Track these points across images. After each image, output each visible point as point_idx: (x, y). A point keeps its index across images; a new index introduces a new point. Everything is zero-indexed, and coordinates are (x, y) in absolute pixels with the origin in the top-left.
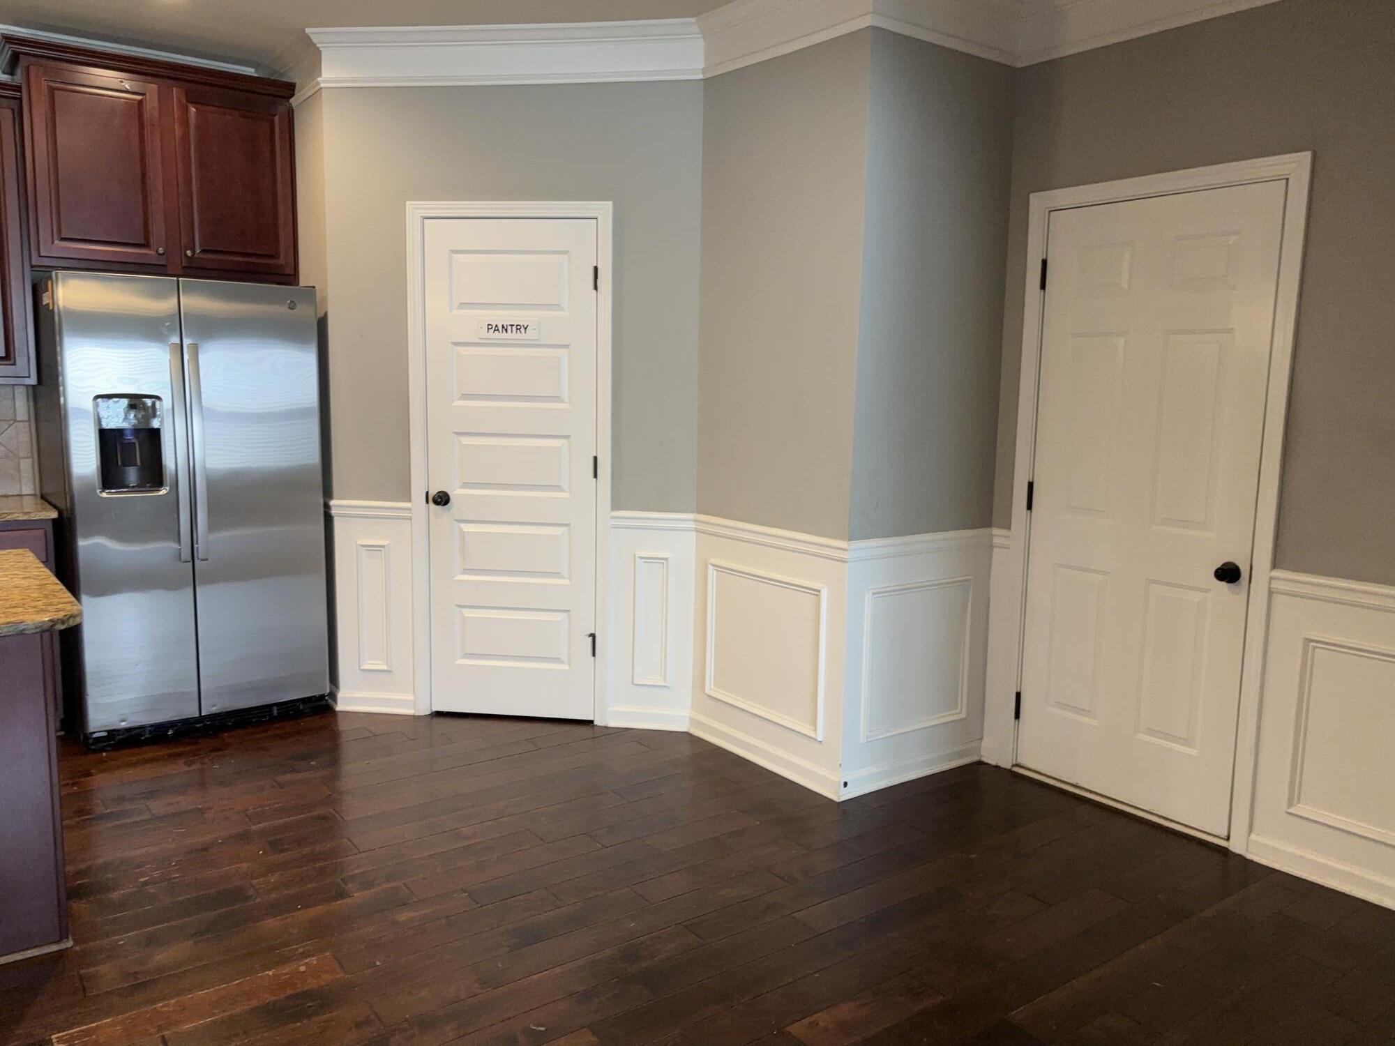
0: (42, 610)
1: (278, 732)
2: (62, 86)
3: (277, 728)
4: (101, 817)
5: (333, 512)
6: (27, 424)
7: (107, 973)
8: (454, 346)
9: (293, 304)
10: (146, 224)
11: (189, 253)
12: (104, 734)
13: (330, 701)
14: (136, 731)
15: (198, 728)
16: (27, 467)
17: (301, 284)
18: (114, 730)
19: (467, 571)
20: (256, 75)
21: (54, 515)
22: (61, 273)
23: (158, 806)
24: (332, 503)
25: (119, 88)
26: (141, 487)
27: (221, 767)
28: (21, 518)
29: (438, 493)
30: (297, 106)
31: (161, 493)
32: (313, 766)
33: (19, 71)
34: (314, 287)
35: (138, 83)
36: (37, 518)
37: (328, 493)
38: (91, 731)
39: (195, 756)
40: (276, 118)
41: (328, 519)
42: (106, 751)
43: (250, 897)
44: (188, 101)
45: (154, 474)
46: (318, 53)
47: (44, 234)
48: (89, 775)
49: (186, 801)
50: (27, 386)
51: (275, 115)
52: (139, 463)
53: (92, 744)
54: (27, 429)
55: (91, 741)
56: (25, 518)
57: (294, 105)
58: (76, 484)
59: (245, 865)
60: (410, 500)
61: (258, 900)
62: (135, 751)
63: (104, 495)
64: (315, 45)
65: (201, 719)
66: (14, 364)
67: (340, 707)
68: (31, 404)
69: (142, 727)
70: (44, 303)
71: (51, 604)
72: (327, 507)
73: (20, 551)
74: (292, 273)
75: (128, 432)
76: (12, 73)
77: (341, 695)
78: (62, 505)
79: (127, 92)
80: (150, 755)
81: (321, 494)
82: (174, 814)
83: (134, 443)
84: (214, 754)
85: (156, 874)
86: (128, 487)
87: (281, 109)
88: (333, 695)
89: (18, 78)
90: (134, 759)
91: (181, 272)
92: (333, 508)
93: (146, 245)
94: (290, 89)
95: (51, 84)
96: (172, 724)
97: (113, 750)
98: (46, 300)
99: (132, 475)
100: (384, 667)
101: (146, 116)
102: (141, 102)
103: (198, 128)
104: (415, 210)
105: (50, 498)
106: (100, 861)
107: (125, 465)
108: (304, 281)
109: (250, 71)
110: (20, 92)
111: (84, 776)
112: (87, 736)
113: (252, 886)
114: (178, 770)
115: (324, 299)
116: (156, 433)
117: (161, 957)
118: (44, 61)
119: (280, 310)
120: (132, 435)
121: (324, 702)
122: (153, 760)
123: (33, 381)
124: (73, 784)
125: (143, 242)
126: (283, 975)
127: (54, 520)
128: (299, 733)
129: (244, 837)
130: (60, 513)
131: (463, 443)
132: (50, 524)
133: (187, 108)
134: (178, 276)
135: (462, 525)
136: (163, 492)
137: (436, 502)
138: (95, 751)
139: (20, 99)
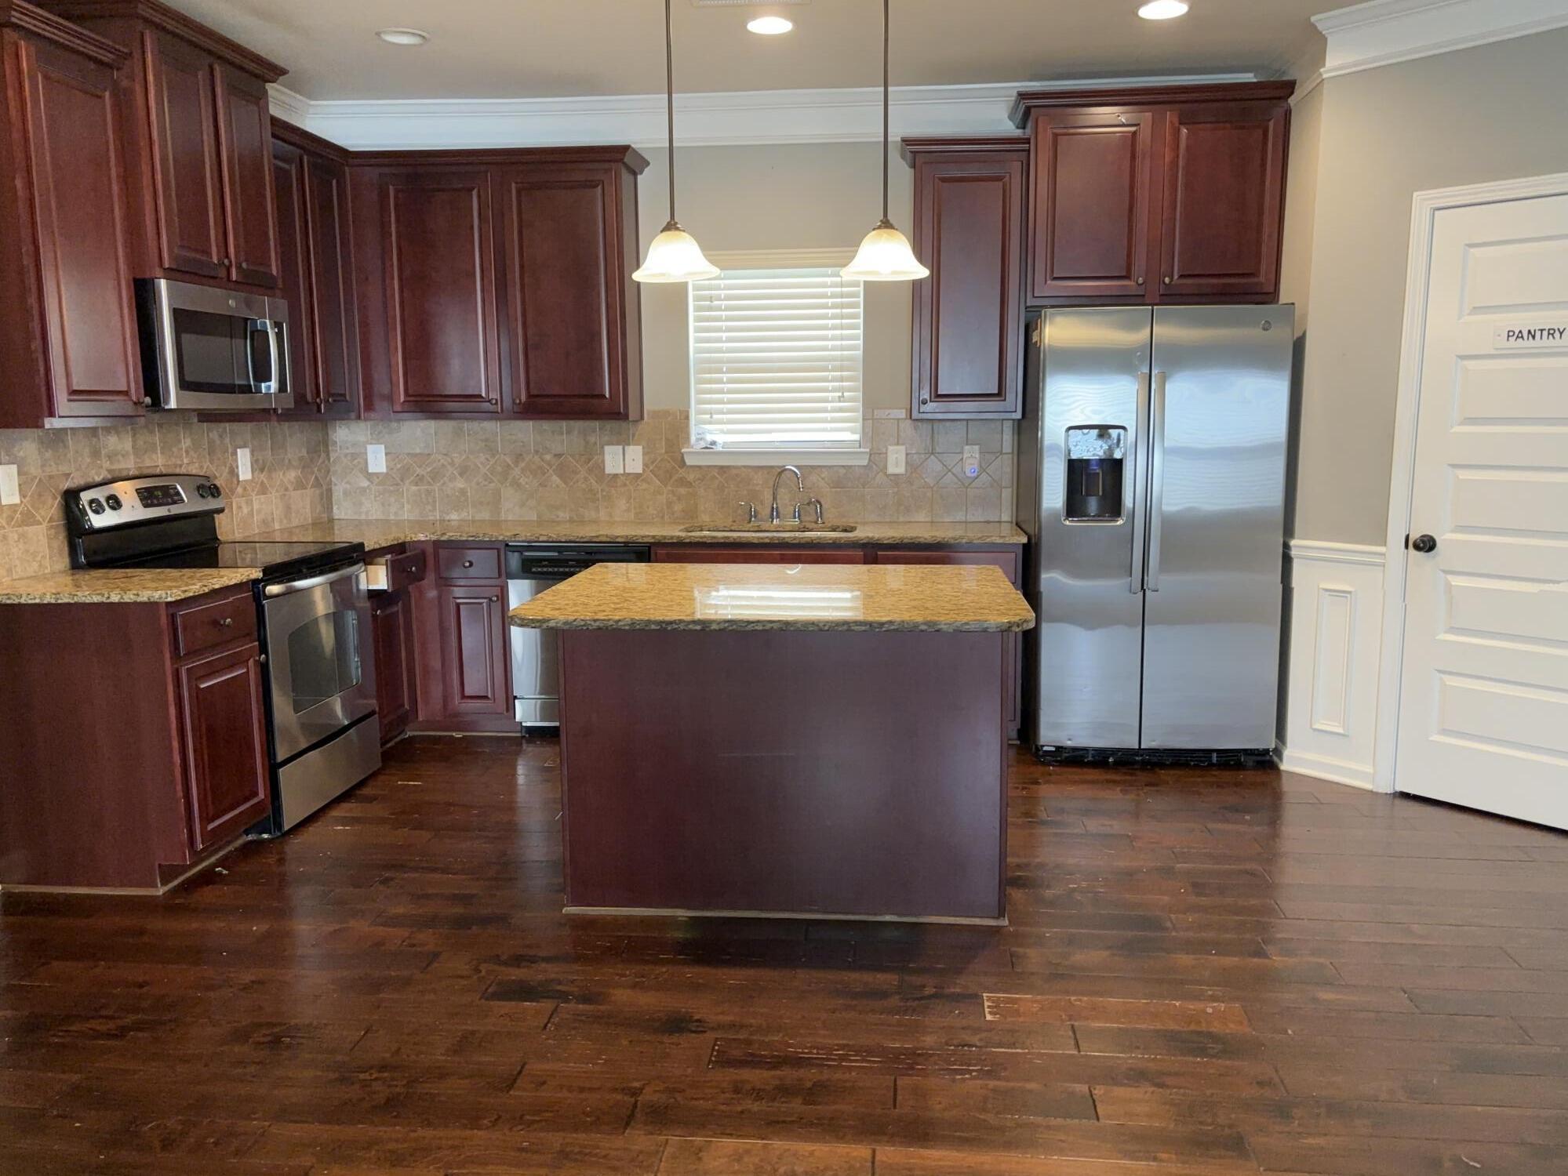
0: (1003, 614)
1: (1214, 779)
2: (1065, 131)
3: (1215, 776)
4: (1043, 823)
5: (1293, 553)
6: (1010, 456)
7: (1034, 957)
8: (1459, 360)
9: (1267, 325)
10: (1129, 255)
11: (1167, 280)
12: (1053, 749)
13: (1275, 759)
14: (1081, 752)
15: (1138, 761)
16: (1007, 495)
17: (1280, 302)
18: (1062, 747)
19: (1452, 630)
20: (1255, 80)
21: (1025, 540)
22: (1049, 311)
23: (1093, 825)
24: (1293, 543)
25: (1116, 123)
26: (1099, 516)
27: (1156, 802)
28: (998, 541)
29: (1422, 536)
30: (1295, 105)
31: (1118, 523)
32: (1246, 821)
33: (1029, 125)
34: (1293, 304)
35: (1134, 114)
36: (1011, 542)
37: (1288, 530)
38: (1042, 743)
39: (1132, 786)
40: (1271, 124)
41: (1287, 560)
42: (1053, 766)
43: (1167, 929)
44: (1180, 124)
45: (1113, 505)
46: (1325, 40)
47: (1039, 277)
48: (1037, 783)
49: (1117, 826)
50: (1013, 420)
51: (1270, 120)
52: (1101, 493)
53: (1042, 756)
54: (1010, 462)
55: (1041, 753)
56: (1001, 541)
57: (1292, 105)
58: (1044, 514)
59: (1166, 898)
60: (1385, 544)
61: (1174, 934)
62: (1079, 770)
63: (1067, 523)
64: (1321, 33)
65: (1139, 751)
66: (1005, 400)
67: (1285, 766)
68: (1016, 437)
69: (1085, 749)
70: (1034, 341)
71: (1011, 609)
72: (1286, 546)
73: (992, 567)
74: (1272, 290)
75: (1094, 463)
76: (1024, 128)
77: (1287, 753)
78: (1031, 531)
79: (1123, 125)
80: (1089, 777)
81: (1281, 532)
82: (1106, 836)
83: (1098, 474)
84: (1148, 788)
85: (1084, 884)
86: (1089, 516)
87: (1278, 112)
88: (1278, 752)
89: (1029, 131)
90: (1076, 778)
91: (1157, 301)
92: (1293, 549)
93: (1127, 277)
94: (1289, 87)
95: (1055, 131)
96: (1114, 751)
97: (1059, 766)
98: (1035, 338)
99: (1093, 505)
100: (1341, 731)
101: (1139, 148)
102: (1134, 133)
103: (1188, 148)
104: (1422, 201)
105: (1023, 526)
106: (1038, 860)
107: (1088, 494)
108: (1284, 298)
109: (1249, 77)
110: (1029, 143)
111: (1032, 783)
112: (1038, 748)
113: (1170, 919)
114: (1116, 797)
115: (1304, 316)
116: (1119, 464)
117: (1079, 957)
118: (1052, 110)
119: (1254, 333)
120: (1097, 465)
121: (1268, 758)
122: (1092, 782)
123: (1018, 415)
124: (1023, 789)
125: (1124, 274)
126: (1190, 1010)
127: (1024, 545)
128: (1237, 784)
129: (1168, 872)
130: (1029, 539)
131: (1461, 477)
132: (1021, 547)
133: (1179, 130)
134: (1153, 305)
135: (1450, 577)
136: (1120, 522)
137: (1417, 547)
138: (1044, 764)
139: (1029, 151)
